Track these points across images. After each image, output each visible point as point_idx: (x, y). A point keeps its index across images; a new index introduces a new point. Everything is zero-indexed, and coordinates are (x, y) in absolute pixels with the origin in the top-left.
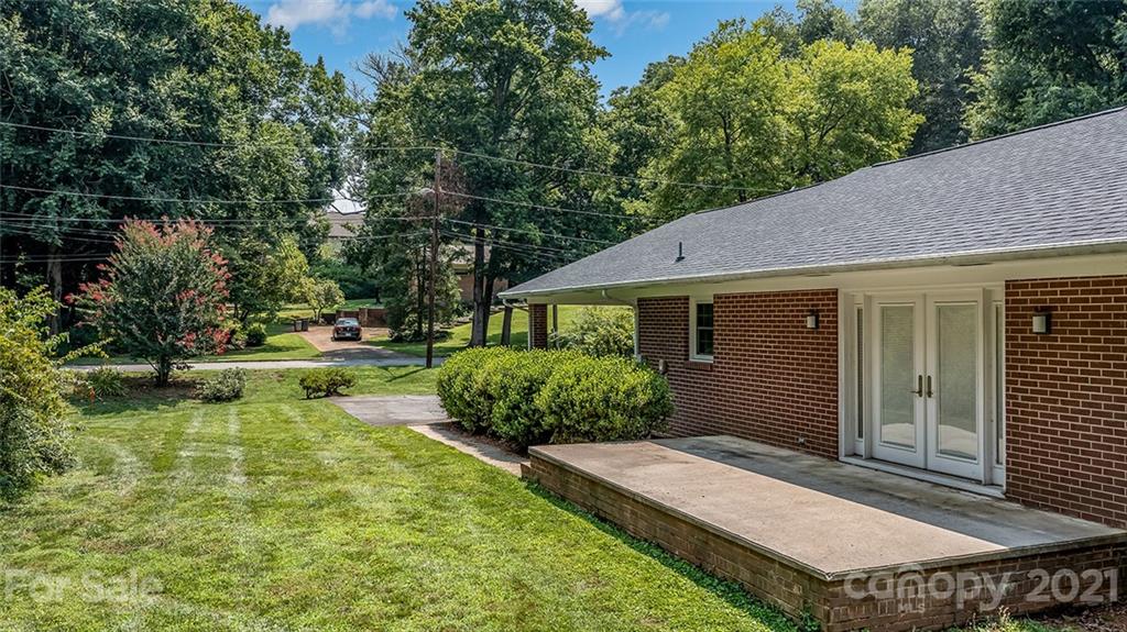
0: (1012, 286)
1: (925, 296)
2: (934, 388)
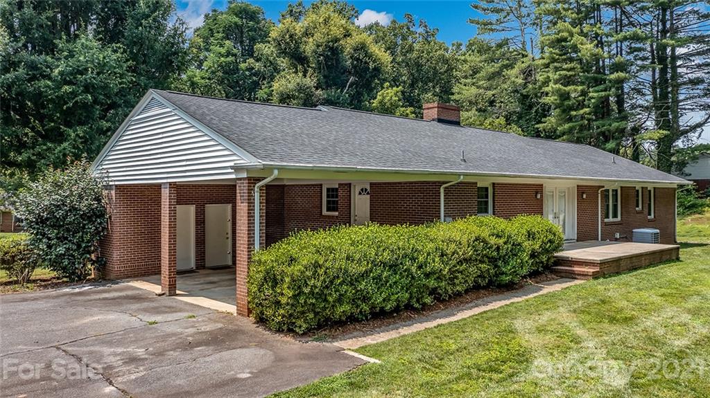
0: (577, 187)
1: (556, 187)
2: (558, 216)
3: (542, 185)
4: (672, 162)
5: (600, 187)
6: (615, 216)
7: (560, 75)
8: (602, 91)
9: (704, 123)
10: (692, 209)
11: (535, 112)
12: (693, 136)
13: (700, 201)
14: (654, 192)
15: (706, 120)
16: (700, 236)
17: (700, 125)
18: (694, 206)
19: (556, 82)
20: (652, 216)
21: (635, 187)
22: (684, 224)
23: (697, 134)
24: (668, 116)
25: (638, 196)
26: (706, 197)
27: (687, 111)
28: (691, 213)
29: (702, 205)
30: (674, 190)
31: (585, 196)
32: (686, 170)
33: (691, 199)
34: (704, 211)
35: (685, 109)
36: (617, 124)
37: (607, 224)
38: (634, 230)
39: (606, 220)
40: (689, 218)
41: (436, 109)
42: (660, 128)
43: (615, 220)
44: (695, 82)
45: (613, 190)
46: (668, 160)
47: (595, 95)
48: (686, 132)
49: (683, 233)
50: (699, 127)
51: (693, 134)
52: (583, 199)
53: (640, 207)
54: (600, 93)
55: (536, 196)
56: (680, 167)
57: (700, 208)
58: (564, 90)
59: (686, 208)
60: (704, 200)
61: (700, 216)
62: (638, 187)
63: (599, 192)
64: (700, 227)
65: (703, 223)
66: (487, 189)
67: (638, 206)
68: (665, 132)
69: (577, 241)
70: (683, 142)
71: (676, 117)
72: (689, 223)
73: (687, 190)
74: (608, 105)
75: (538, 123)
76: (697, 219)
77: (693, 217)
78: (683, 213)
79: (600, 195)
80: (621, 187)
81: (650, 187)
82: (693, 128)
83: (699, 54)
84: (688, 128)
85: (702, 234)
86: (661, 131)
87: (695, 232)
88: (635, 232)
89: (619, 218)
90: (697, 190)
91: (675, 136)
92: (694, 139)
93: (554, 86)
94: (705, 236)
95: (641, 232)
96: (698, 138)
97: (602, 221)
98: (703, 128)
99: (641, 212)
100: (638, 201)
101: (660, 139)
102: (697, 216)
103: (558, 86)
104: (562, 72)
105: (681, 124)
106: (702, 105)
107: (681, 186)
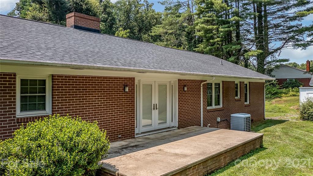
0: (179, 80)
1: (155, 81)
2: (158, 107)
3: (134, 79)
4: (265, 69)
5: (202, 81)
6: (218, 103)
7: (204, 19)
8: (226, 28)
9: (282, 48)
10: (275, 95)
11: (194, 42)
12: (276, 55)
13: (280, 91)
14: (249, 85)
15: (283, 46)
16: (280, 112)
17: (279, 49)
18: (276, 93)
19: (202, 23)
20: (248, 102)
21: (234, 82)
22: (271, 104)
23: (278, 53)
24: (263, 43)
25: (237, 88)
26: (283, 88)
27: (272, 41)
28: (275, 98)
29: (281, 93)
30: (264, 83)
31: (186, 89)
32: (273, 73)
33: (275, 90)
34: (282, 96)
35: (271, 40)
36: (234, 47)
37: (209, 111)
38: (231, 115)
39: (208, 108)
40: (274, 101)
41: (73, 18)
42: (258, 49)
43: (218, 107)
44: (277, 26)
45: (215, 84)
46: (262, 68)
47: (222, 29)
48: (273, 53)
49: (270, 110)
50: (279, 50)
51: (276, 54)
52: (185, 91)
53: (239, 96)
54: (225, 29)
55: (124, 89)
56: (270, 72)
57: (280, 95)
58: (206, 28)
59: (272, 95)
60: (282, 90)
61: (280, 99)
62: (237, 81)
63: (202, 85)
64: (280, 106)
65: (281, 104)
66: (43, 82)
67: (237, 96)
68: (260, 51)
69: (179, 128)
70: (271, 58)
71: (267, 44)
72: (273, 103)
73: (273, 84)
74: (231, 37)
75: (195, 48)
76: (278, 101)
77: (276, 99)
78: (271, 97)
79: (202, 88)
80: (223, 82)
81: (246, 82)
82: (276, 50)
83: (279, 11)
84: (273, 51)
85: (281, 110)
86: (258, 51)
87: (277, 109)
88: (232, 117)
89: (221, 106)
90: (279, 84)
91: (266, 54)
92: (277, 56)
93: (201, 25)
94: (283, 112)
95: (236, 117)
96: (279, 56)
97: (205, 109)
98: (281, 50)
99: (239, 100)
100: (237, 92)
101: (258, 55)
102: (278, 99)
103: (203, 25)
104: (205, 18)
105: (269, 48)
106: (280, 38)
107: (269, 81)
